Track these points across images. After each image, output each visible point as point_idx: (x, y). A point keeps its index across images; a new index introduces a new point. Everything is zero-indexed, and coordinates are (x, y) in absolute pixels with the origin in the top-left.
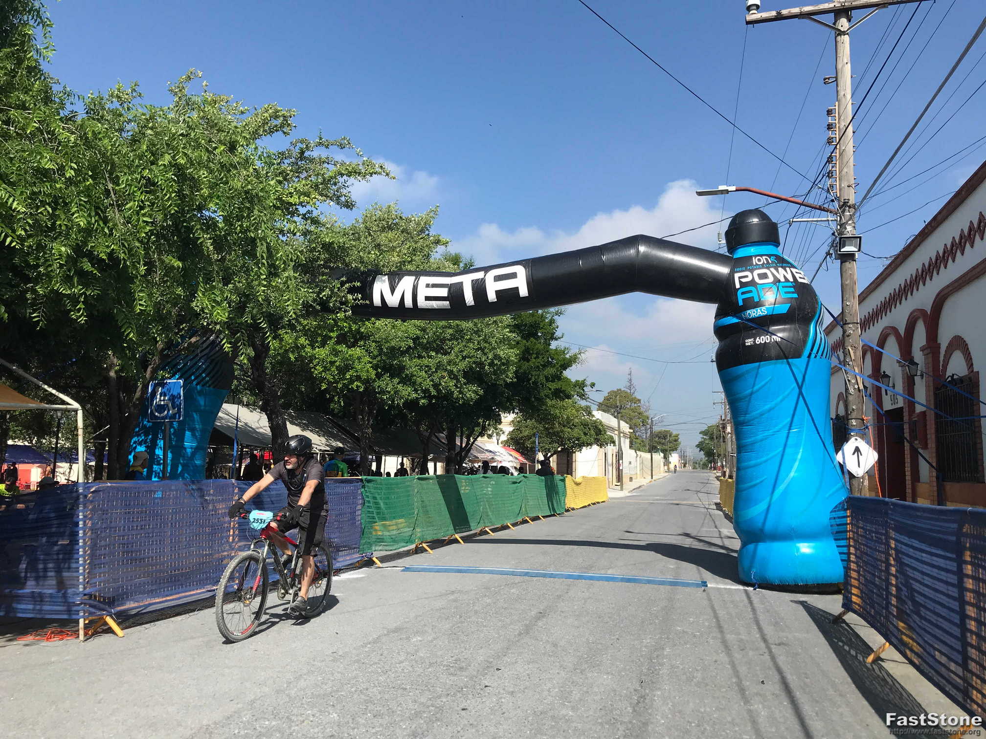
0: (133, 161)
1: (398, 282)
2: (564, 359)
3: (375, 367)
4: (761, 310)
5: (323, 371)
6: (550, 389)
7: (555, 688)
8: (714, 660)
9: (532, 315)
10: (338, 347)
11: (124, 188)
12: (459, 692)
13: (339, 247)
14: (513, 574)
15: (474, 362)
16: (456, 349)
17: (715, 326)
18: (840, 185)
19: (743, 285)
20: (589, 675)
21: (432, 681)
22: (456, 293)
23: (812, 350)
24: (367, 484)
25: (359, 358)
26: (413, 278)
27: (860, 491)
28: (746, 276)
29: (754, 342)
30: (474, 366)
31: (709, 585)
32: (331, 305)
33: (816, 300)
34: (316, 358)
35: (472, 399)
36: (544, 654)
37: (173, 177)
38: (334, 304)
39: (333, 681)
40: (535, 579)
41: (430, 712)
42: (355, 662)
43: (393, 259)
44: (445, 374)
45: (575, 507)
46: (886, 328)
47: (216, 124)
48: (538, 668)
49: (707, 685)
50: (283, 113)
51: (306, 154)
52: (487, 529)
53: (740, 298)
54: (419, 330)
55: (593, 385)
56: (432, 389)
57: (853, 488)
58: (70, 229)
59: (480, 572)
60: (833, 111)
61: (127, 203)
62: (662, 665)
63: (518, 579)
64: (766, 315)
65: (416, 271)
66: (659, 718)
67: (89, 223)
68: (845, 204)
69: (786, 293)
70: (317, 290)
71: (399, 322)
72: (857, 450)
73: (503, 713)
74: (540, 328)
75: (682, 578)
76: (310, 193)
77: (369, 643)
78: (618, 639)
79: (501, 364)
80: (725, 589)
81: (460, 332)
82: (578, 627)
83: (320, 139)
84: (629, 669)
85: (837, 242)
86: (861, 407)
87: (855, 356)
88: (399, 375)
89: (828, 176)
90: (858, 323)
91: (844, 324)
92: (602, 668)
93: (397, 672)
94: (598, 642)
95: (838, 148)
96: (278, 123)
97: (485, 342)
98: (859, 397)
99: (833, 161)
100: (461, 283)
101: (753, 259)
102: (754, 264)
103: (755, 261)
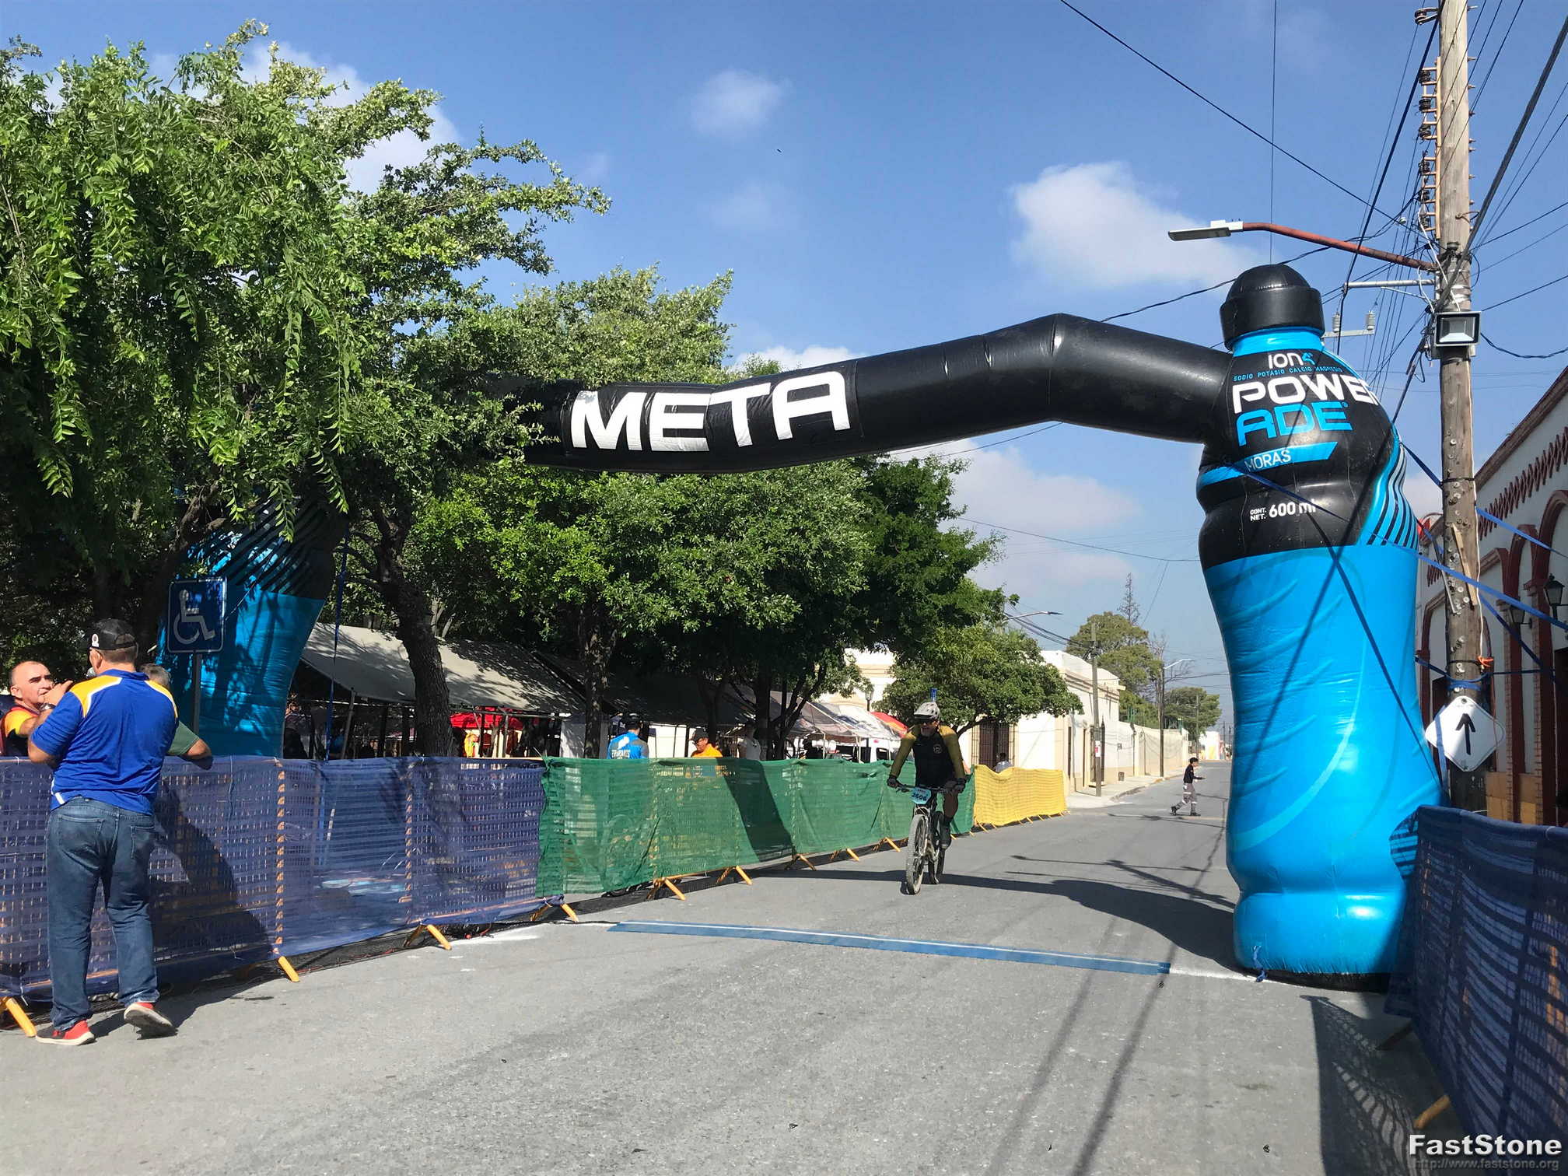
1: (616, 403)
2: (962, 553)
3: (605, 562)
4: (1279, 453)
5: (513, 569)
9: (908, 471)
13: (502, 339)
14: (809, 940)
15: (784, 555)
16: (752, 531)
17: (1198, 485)
18: (1442, 216)
19: (1247, 406)
20: (848, 1135)
21: (540, 1137)
22: (718, 423)
23: (1376, 529)
24: (552, 770)
25: (577, 546)
26: (644, 395)
28: (1255, 391)
29: (1267, 514)
30: (783, 560)
31: (1172, 970)
32: (488, 444)
33: (1389, 433)
34: (502, 546)
35: (781, 621)
36: (784, 1091)
37: (126, 195)
38: (493, 442)
39: (356, 1129)
40: (846, 950)
42: (418, 1096)
44: (731, 576)
45: (994, 823)
50: (408, 96)
52: (803, 858)
53: (1242, 430)
54: (687, 496)
55: (1015, 599)
56: (704, 602)
60: (1432, 75)
64: (1290, 464)
68: (1450, 254)
69: (1328, 421)
70: (464, 417)
72: (1466, 721)
74: (921, 495)
75: (1129, 956)
76: (442, 238)
77: (466, 1061)
78: (942, 1067)
79: (836, 559)
80: (1202, 978)
81: (760, 499)
82: (877, 1043)
83: (483, 145)
84: (931, 1126)
85: (1434, 325)
86: (1474, 640)
87: (1464, 541)
88: (648, 576)
89: (1419, 199)
90: (1470, 480)
91: (1444, 482)
92: (879, 1122)
93: (484, 1117)
94: (900, 1072)
95: (1439, 144)
96: (402, 115)
97: (807, 517)
98: (1472, 620)
99: (1428, 170)
100: (727, 407)
101: (1270, 357)
102: (1271, 367)
103: (1272, 361)
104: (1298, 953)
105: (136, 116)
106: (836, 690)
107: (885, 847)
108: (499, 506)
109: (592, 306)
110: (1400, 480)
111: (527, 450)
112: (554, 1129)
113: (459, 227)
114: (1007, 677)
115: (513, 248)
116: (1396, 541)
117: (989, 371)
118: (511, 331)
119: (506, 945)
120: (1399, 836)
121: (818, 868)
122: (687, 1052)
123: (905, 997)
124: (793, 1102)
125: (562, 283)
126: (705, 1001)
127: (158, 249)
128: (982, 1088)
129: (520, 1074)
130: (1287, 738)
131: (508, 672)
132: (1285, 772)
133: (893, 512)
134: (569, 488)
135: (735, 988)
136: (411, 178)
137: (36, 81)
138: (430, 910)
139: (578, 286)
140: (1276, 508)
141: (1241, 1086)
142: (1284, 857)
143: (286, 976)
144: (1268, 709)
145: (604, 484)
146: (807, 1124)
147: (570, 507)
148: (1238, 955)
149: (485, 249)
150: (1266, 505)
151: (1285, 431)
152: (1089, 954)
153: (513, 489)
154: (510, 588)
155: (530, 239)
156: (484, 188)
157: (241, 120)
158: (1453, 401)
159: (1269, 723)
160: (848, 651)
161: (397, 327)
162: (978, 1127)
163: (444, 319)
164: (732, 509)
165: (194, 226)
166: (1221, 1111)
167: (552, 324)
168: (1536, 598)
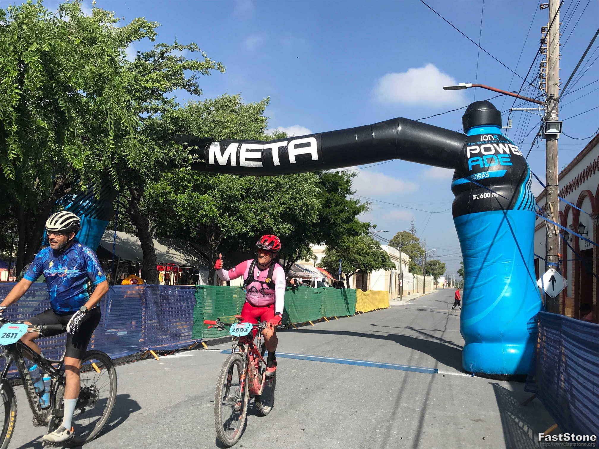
1: (227, 147)
2: (355, 208)
3: (218, 209)
4: (484, 173)
5: (182, 210)
6: (345, 228)
9: (335, 176)
10: (193, 194)
13: (183, 121)
14: (299, 358)
15: (289, 208)
16: (276, 198)
17: (452, 185)
18: (548, 84)
19: (472, 155)
22: (267, 156)
23: (521, 204)
24: (199, 290)
25: (207, 202)
26: (238, 144)
28: (476, 149)
29: (479, 197)
30: (288, 210)
31: (439, 372)
32: (176, 162)
33: (526, 167)
34: (177, 202)
35: (286, 233)
37: (40, 60)
38: (178, 161)
40: (314, 362)
42: (152, 422)
44: (268, 215)
45: (363, 311)
46: (583, 191)
50: (148, 24)
51: (165, 55)
53: (470, 164)
54: (251, 184)
55: (375, 227)
56: (257, 226)
57: (549, 305)
60: (546, 29)
61: (4, 79)
63: (300, 362)
64: (488, 178)
65: (240, 140)
69: (504, 162)
70: (167, 151)
71: (236, 177)
72: (553, 279)
74: (340, 185)
75: (421, 366)
76: (161, 81)
77: (170, 407)
78: (356, 412)
79: (307, 210)
80: (450, 375)
81: (279, 186)
82: (330, 401)
83: (176, 44)
84: (356, 437)
85: (544, 126)
86: (557, 247)
87: (554, 209)
88: (235, 214)
89: (540, 77)
90: (557, 186)
91: (547, 186)
92: (335, 435)
93: (179, 431)
94: (341, 413)
95: (548, 56)
96: (145, 31)
97: (297, 193)
98: (556, 239)
99: (543, 66)
100: (271, 149)
101: (481, 136)
102: (482, 140)
103: (482, 138)
104: (488, 366)
105: (43, 28)
106: (303, 259)
107: (323, 320)
108: (177, 186)
109: (218, 109)
110: (530, 185)
111: (192, 165)
112: (208, 437)
113: (167, 76)
114: (368, 255)
115: (186, 85)
116: (529, 208)
117: (373, 139)
118: (186, 118)
119: (181, 359)
120: (531, 323)
121: (299, 328)
123: (339, 382)
125: (206, 100)
127: (51, 82)
128: (373, 421)
129: (192, 413)
130: (484, 284)
131: (179, 250)
132: (484, 297)
133: (329, 192)
134: (205, 179)
136: (147, 57)
137: (2, 12)
138: (151, 345)
139: (213, 101)
140: (483, 195)
141: (472, 420)
142: (483, 329)
143: (95, 370)
144: (477, 272)
145: (218, 178)
146: (307, 435)
147: (205, 187)
148: (464, 366)
149: (175, 85)
150: (479, 193)
151: (487, 165)
152: (405, 365)
153: (182, 179)
154: (181, 218)
155: (194, 82)
156: (176, 61)
157: (84, 31)
158: (551, 155)
159: (477, 277)
160: (311, 245)
161: (140, 114)
162: (374, 437)
163: (159, 112)
164: (268, 189)
165: (66, 72)
166: (467, 431)
167: (201, 116)
168: (574, 230)
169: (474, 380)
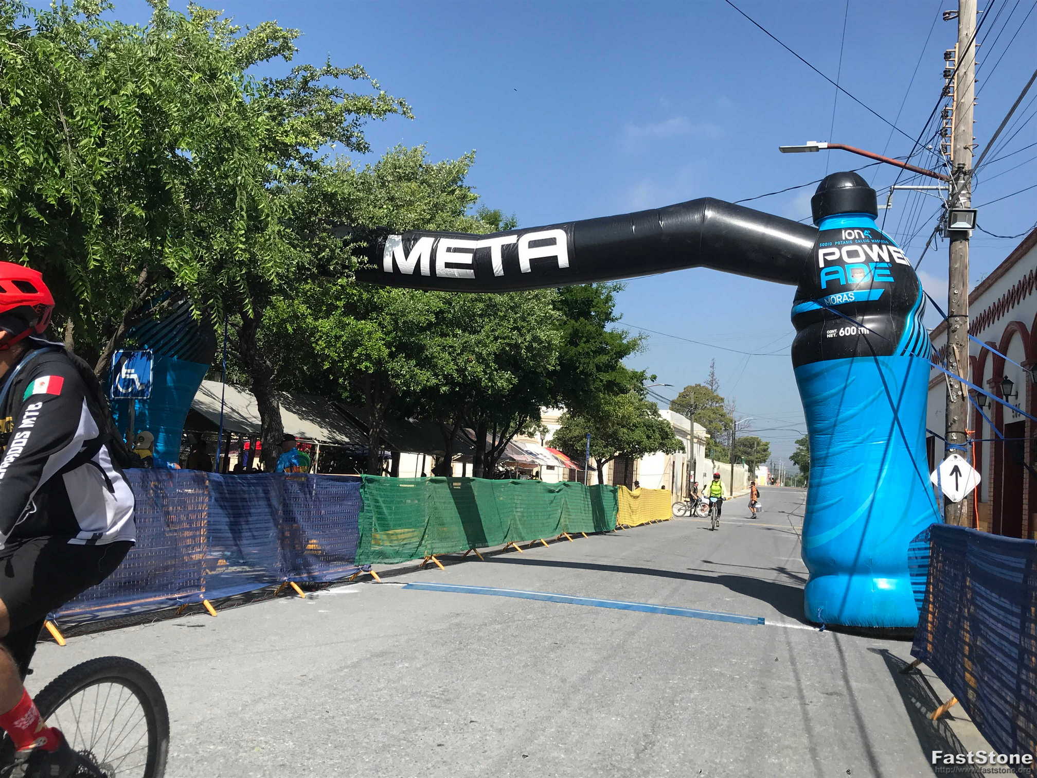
0: (90, 89)
1: (414, 244)
2: (621, 345)
3: (388, 345)
4: (847, 294)
5: (326, 347)
6: (602, 381)
7: (551, 728)
8: (748, 707)
9: (585, 289)
10: (346, 319)
11: (79, 121)
12: (439, 726)
13: (343, 198)
14: (534, 598)
15: (508, 345)
16: (487, 328)
17: (792, 313)
18: (955, 146)
19: (828, 263)
20: (595, 715)
21: (411, 713)
22: (482, 260)
23: (907, 347)
24: (366, 483)
25: (370, 333)
26: (432, 240)
27: (958, 518)
28: (833, 254)
29: (838, 334)
30: (507, 348)
31: (766, 623)
32: (332, 268)
33: (916, 284)
34: (318, 332)
35: (503, 388)
36: (548, 689)
37: (137, 110)
38: (335, 268)
39: (296, 706)
40: (560, 604)
41: (400, 746)
42: (326, 687)
43: (409, 215)
44: (473, 357)
45: (629, 524)
46: (1011, 323)
47: (194, 47)
48: (537, 705)
49: (731, 734)
50: (283, 33)
51: (310, 84)
52: (515, 545)
53: (824, 279)
54: (444, 303)
55: (654, 378)
56: (455, 375)
57: (948, 515)
58: (14, 167)
59: (495, 593)
60: (953, 53)
61: (82, 140)
62: (686, 709)
63: (539, 604)
64: (853, 302)
65: (436, 232)
66: (663, 766)
67: (36, 161)
68: (959, 171)
69: (880, 275)
71: (418, 293)
72: (956, 470)
73: (485, 752)
74: (594, 306)
75: (736, 613)
76: (309, 132)
77: (346, 667)
78: (640, 678)
79: (541, 350)
80: (785, 627)
81: (493, 307)
83: (328, 67)
84: (644, 712)
85: (947, 216)
86: (964, 419)
87: (960, 355)
88: (417, 356)
89: (941, 134)
90: (966, 316)
91: (949, 316)
92: (612, 709)
93: (372, 700)
94: (615, 679)
95: (955, 99)
97: (523, 319)
98: (963, 407)
99: (947, 116)
101: (843, 231)
102: (844, 238)
103: (844, 235)
104: (846, 614)
105: (143, 56)
106: (524, 432)
108: (317, 305)
109: (400, 179)
110: (922, 314)
111: (357, 273)
112: (417, 708)
113: (318, 124)
114: (637, 427)
115: (344, 135)
116: (919, 355)
117: (660, 232)
119: (340, 596)
120: (918, 541)
122: (481, 665)
123: (605, 634)
124: (557, 695)
125: (379, 162)
126: (481, 634)
128: (668, 691)
130: (844, 477)
132: (841, 499)
133: (575, 317)
134: (365, 294)
135: (498, 627)
138: (292, 573)
139: (390, 164)
140: (844, 330)
141: (823, 693)
142: (839, 553)
145: (388, 292)
148: (807, 613)
150: (837, 327)
151: (851, 281)
152: (711, 611)
154: (323, 360)
158: (957, 265)
166: (814, 707)
168: (995, 389)
169: (824, 636)
